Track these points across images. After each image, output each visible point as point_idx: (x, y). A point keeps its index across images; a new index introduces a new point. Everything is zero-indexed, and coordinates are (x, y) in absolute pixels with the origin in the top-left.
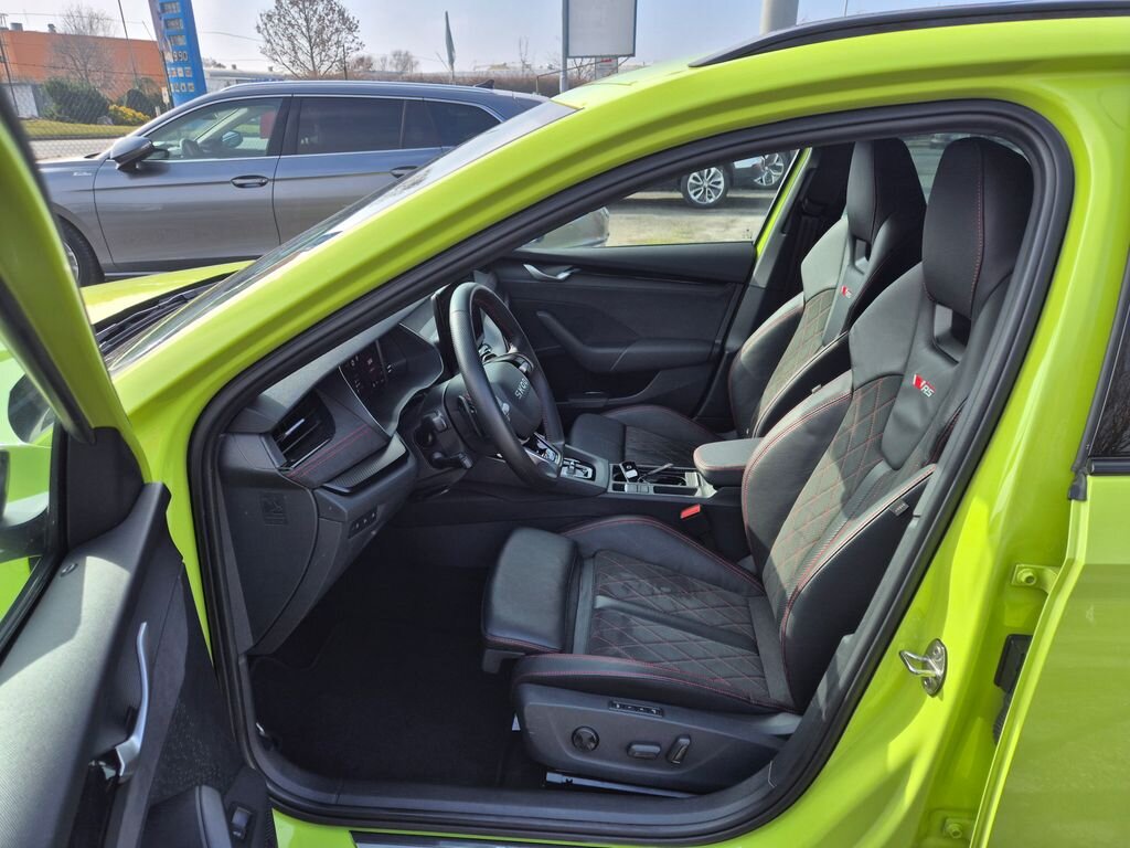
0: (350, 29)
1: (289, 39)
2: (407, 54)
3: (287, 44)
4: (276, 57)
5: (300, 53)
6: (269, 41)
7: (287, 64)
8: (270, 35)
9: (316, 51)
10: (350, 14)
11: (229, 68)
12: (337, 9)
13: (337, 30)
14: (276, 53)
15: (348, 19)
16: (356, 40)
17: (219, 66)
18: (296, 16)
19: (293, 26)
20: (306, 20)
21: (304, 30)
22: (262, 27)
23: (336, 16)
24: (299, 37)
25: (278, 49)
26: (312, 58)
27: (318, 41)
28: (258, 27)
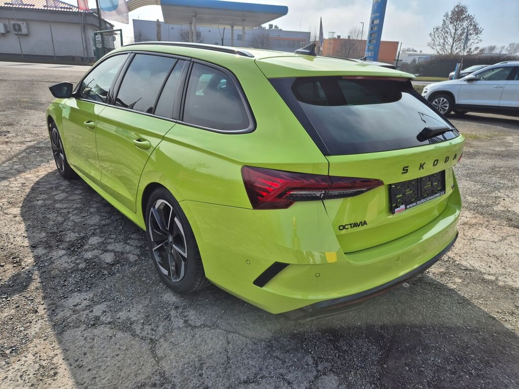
0: (477, 33)
1: (444, 39)
3: (442, 41)
5: (446, 45)
6: (433, 40)
7: (438, 50)
8: (435, 37)
10: (479, 26)
11: (419, 52)
12: (473, 24)
14: (435, 45)
15: (478, 29)
16: (478, 38)
17: (415, 51)
19: (448, 33)
21: (453, 34)
22: (433, 33)
24: (449, 37)
25: (437, 43)
26: (452, 47)
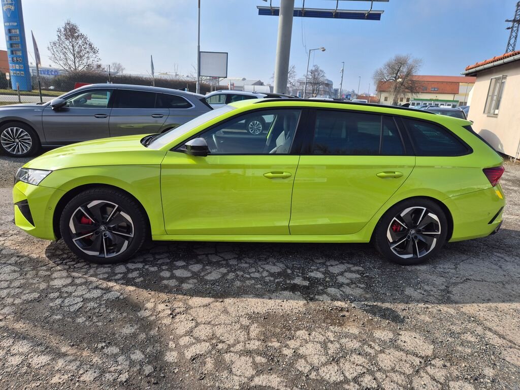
0: (94, 52)
1: (63, 54)
2: (119, 64)
3: (62, 56)
4: (56, 61)
5: (69, 61)
6: (53, 54)
7: (62, 65)
8: (54, 52)
9: (77, 60)
10: (95, 46)
12: (88, 43)
13: (88, 52)
14: (57, 59)
15: (93, 48)
16: (97, 57)
18: (68, 44)
19: (66, 49)
20: (73, 46)
21: (72, 51)
23: (88, 46)
24: (69, 54)
25: (58, 58)
26: (75, 63)
27: (78, 56)
28: (48, 48)
